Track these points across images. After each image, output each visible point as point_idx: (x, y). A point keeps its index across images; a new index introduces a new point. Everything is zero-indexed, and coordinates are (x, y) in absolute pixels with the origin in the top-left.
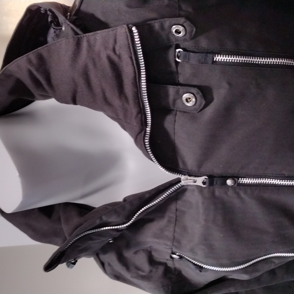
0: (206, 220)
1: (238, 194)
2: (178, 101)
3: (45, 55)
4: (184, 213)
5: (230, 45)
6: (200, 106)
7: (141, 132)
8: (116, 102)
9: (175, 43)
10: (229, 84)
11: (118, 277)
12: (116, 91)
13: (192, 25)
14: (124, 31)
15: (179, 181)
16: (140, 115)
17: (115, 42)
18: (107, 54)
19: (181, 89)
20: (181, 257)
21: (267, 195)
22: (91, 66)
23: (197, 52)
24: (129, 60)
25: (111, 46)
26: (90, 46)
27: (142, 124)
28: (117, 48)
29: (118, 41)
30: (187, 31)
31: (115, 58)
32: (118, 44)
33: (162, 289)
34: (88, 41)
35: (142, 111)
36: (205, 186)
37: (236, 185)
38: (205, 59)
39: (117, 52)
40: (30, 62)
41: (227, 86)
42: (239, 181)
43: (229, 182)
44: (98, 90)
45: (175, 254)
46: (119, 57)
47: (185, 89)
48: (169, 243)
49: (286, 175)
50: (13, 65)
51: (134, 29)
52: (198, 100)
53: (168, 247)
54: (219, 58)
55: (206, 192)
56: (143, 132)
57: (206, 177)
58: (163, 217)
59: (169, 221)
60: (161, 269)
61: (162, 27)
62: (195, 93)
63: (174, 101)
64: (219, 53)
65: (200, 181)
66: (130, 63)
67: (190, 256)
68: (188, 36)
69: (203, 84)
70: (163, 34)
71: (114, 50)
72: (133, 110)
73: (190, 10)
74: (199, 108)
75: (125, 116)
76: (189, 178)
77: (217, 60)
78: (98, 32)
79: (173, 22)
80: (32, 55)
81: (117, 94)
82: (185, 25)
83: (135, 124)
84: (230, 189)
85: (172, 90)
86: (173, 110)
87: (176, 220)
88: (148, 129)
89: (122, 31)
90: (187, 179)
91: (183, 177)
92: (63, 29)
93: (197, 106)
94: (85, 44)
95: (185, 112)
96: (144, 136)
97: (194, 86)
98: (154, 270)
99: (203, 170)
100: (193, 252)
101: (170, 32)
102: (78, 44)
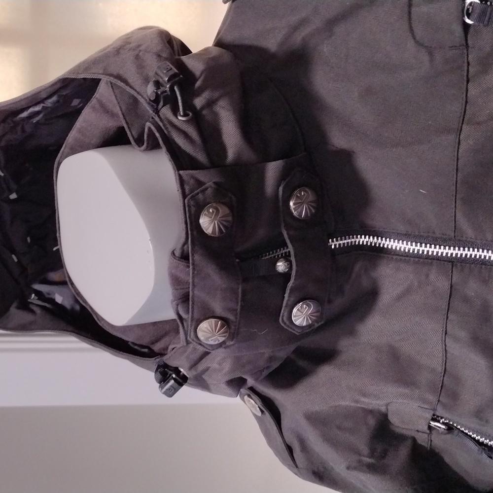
20: (450, 428)
45: (439, 422)
48: (432, 398)
53: (426, 406)
67: (472, 426)
100: (481, 419)
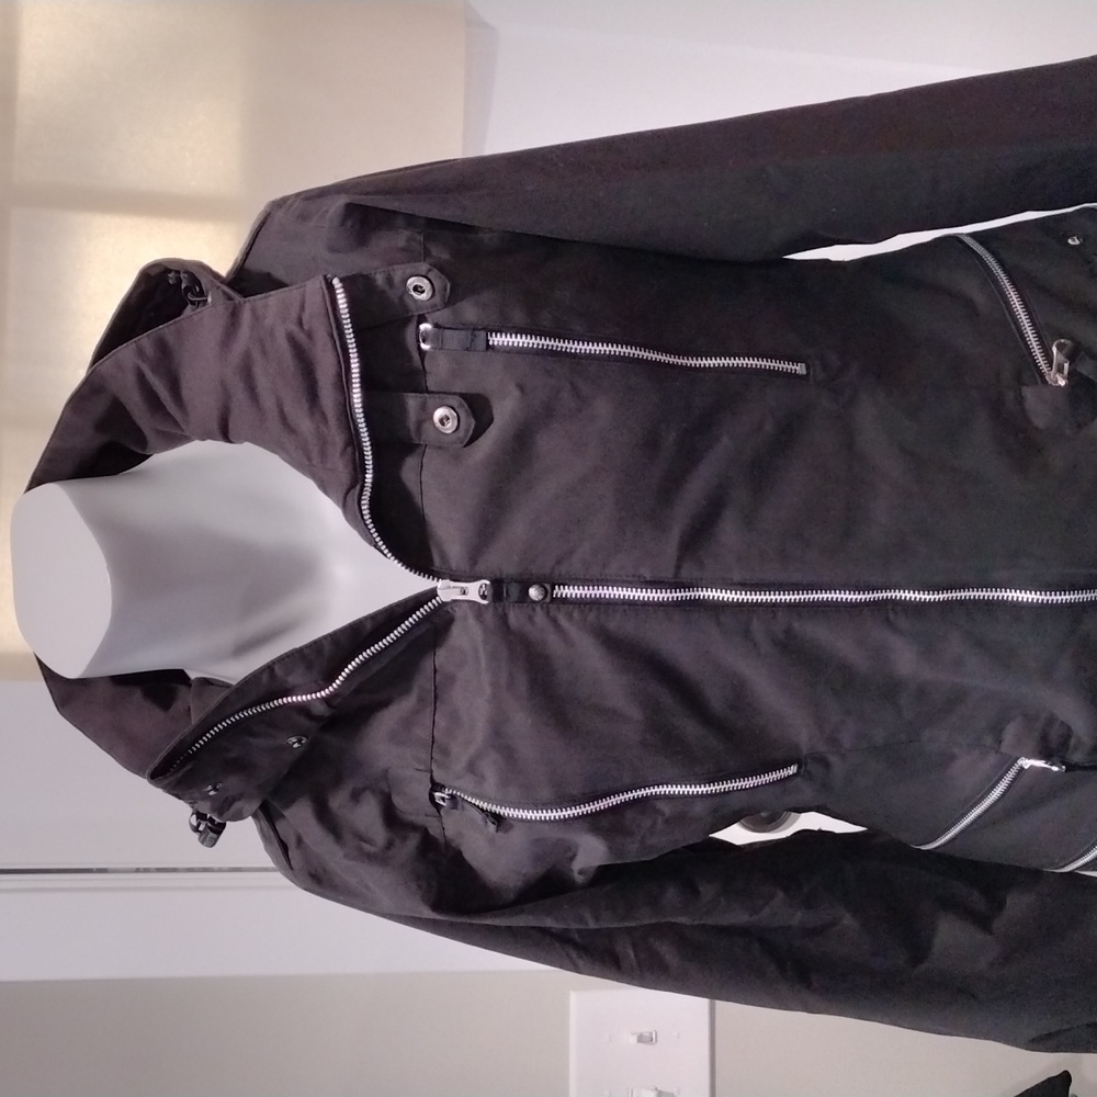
0: (494, 685)
1: (554, 621)
2: (426, 425)
3: (170, 339)
4: (451, 679)
5: (518, 316)
6: (467, 431)
7: (352, 487)
8: (305, 425)
9: (416, 314)
10: (521, 387)
11: (319, 880)
12: (304, 401)
13: (443, 277)
14: (319, 286)
15: (432, 594)
16: (349, 449)
17: (302, 308)
18: (286, 330)
19: (431, 400)
21: (614, 624)
22: (256, 355)
23: (456, 329)
24: (327, 339)
25: (294, 314)
26: (256, 317)
27: (355, 469)
28: (305, 318)
29: (307, 305)
30: (436, 286)
31: (301, 337)
32: (307, 311)
33: (414, 887)
34: (253, 310)
35: (353, 441)
36: (485, 602)
37: (548, 600)
38: (473, 340)
39: (306, 327)
40: (140, 352)
41: (517, 393)
42: (555, 592)
43: (534, 593)
44: (268, 402)
46: (310, 335)
47: (438, 400)
49: (648, 579)
50: (107, 362)
51: (336, 282)
52: (462, 420)
53: (422, 767)
54: (498, 340)
55: (489, 616)
56: (358, 487)
57: (488, 582)
58: (407, 691)
59: (421, 700)
60: (413, 841)
61: (389, 280)
62: (456, 406)
63: (420, 423)
64: (499, 331)
65: (474, 591)
66: (330, 345)
68: (438, 299)
69: (474, 391)
70: (393, 295)
71: (300, 323)
72: (337, 439)
73: (445, 256)
74: (466, 436)
75: (323, 454)
76: (453, 584)
77: (496, 343)
78: (273, 292)
79: (408, 271)
80: (145, 340)
81: (306, 406)
82: (429, 276)
83: (341, 468)
84: (538, 609)
85: (412, 401)
86: (418, 445)
87: (436, 697)
88: (369, 477)
89: (315, 286)
90: (449, 587)
91: (440, 584)
92: (210, 299)
93: (461, 433)
94: (246, 316)
95: (440, 448)
96: (361, 494)
97: (455, 394)
98: (397, 842)
99: (480, 567)
101: (406, 291)
102: (234, 314)
